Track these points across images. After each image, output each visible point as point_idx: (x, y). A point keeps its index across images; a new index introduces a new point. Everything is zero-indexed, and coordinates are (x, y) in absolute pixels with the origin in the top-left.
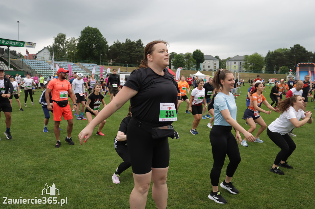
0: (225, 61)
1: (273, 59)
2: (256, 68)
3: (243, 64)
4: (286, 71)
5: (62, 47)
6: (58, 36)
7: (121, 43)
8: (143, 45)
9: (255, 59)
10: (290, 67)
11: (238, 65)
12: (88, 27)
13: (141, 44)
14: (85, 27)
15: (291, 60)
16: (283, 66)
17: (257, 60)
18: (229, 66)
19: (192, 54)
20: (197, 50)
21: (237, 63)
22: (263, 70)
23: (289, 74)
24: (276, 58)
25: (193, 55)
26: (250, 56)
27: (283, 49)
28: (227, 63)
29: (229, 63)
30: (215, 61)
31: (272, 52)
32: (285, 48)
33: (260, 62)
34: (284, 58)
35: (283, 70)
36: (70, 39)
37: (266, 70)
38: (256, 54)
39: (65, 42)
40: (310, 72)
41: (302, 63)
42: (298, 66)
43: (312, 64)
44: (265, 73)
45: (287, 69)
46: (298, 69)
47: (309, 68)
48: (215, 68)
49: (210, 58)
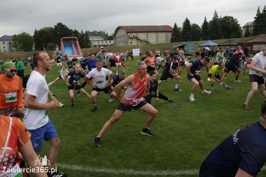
1: (40, 37)
2: (27, 47)
3: (12, 43)
4: (53, 47)
10: (57, 44)
11: (8, 45)
15: (56, 37)
16: (50, 42)
17: (25, 39)
21: (6, 43)
22: (33, 49)
23: (56, 49)
24: (42, 36)
26: (19, 35)
27: (48, 27)
31: (39, 31)
32: (50, 27)
33: (28, 41)
34: (50, 35)
35: (51, 47)
37: (35, 48)
38: (24, 33)
40: (73, 45)
41: (65, 38)
42: (62, 41)
43: (74, 38)
44: (35, 50)
45: (54, 45)
46: (62, 43)
47: (73, 42)
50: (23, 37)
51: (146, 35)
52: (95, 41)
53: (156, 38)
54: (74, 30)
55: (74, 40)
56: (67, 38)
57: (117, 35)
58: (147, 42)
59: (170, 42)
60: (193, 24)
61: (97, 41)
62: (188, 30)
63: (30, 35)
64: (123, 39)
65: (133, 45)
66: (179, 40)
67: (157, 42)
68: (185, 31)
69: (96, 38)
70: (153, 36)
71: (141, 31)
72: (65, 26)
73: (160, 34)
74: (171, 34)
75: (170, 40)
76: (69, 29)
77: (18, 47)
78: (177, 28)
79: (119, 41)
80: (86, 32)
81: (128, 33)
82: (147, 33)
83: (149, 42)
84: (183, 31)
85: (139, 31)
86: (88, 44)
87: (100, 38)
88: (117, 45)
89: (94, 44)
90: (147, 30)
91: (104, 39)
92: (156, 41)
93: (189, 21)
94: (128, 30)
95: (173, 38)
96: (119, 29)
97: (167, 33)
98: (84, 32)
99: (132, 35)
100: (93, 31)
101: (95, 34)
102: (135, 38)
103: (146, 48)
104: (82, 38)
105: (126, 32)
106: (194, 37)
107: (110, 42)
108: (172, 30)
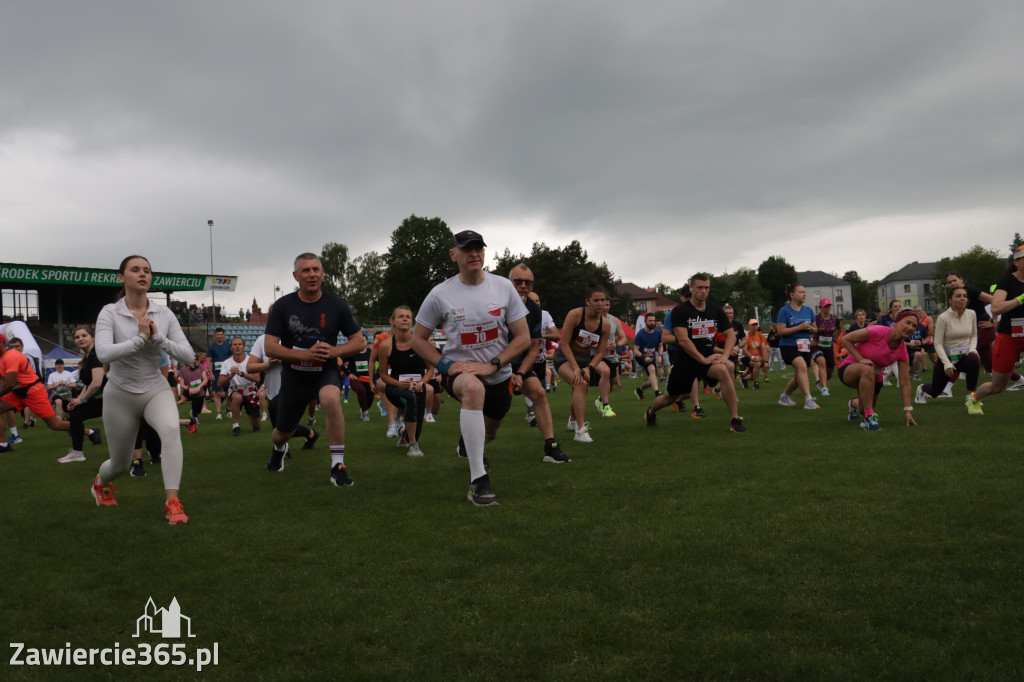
0: (877, 284)
3: (935, 287)
5: (338, 284)
6: (324, 253)
7: (519, 258)
8: (586, 256)
9: (974, 269)
11: (919, 296)
12: (413, 217)
13: (578, 254)
14: (405, 218)
17: (979, 272)
19: (757, 273)
20: (771, 259)
21: (914, 286)
25: (759, 275)
28: (880, 291)
29: (888, 289)
30: (836, 288)
36: (360, 258)
38: (978, 250)
39: (346, 266)
48: (840, 310)
49: (819, 279)
50: (973, 264)
63: (997, 257)
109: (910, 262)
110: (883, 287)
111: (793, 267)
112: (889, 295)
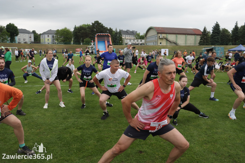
0: (40, 34)
1: (79, 33)
2: (67, 40)
3: (55, 37)
4: (89, 42)
9: (65, 33)
10: (93, 39)
11: (51, 38)
15: (92, 33)
16: (87, 38)
17: (66, 34)
18: (44, 39)
19: (5, 27)
20: (10, 24)
21: (50, 36)
22: (72, 42)
23: (91, 44)
24: (81, 31)
25: (7, 28)
26: (61, 30)
28: (41, 36)
29: (43, 36)
30: (30, 34)
31: (78, 27)
32: (88, 24)
33: (68, 35)
34: (87, 31)
35: (87, 42)
37: (73, 42)
38: (66, 28)
40: (106, 41)
41: (99, 34)
42: (96, 37)
43: (108, 35)
44: (74, 44)
45: (90, 40)
46: (96, 39)
47: (106, 38)
48: (30, 41)
49: (25, 31)
50: (65, 32)
51: (175, 37)
52: (127, 39)
53: (185, 40)
54: (109, 28)
55: (108, 36)
56: (101, 35)
57: (149, 35)
58: (176, 43)
59: (198, 45)
60: (223, 29)
61: (129, 39)
62: (217, 34)
63: (70, 31)
64: (154, 39)
65: (162, 46)
66: (207, 44)
67: (186, 43)
68: (214, 35)
69: (129, 36)
70: (182, 38)
71: (171, 33)
72: (102, 24)
73: (189, 37)
74: (200, 38)
75: (198, 43)
76: (104, 26)
77: (60, 40)
78: (206, 32)
79: (149, 40)
80: (120, 31)
81: (158, 33)
82: (177, 35)
83: (178, 44)
84: (212, 35)
85: (169, 33)
86: (121, 42)
87: (132, 37)
88: (147, 44)
89: (126, 42)
90: (177, 32)
91: (135, 38)
92: (184, 43)
93: (219, 25)
94: (158, 31)
95: (202, 42)
96: (150, 29)
97: (196, 36)
98: (118, 31)
99: (161, 36)
100: (126, 30)
101: (128, 33)
102: (165, 38)
103: (174, 49)
104: (115, 36)
105: (157, 33)
106: (223, 41)
107: (141, 41)
108: (201, 33)
109: (49, 30)
110: (42, 35)
111: (17, 27)
112: (44, 37)
